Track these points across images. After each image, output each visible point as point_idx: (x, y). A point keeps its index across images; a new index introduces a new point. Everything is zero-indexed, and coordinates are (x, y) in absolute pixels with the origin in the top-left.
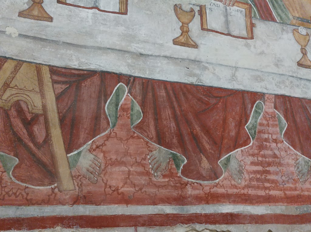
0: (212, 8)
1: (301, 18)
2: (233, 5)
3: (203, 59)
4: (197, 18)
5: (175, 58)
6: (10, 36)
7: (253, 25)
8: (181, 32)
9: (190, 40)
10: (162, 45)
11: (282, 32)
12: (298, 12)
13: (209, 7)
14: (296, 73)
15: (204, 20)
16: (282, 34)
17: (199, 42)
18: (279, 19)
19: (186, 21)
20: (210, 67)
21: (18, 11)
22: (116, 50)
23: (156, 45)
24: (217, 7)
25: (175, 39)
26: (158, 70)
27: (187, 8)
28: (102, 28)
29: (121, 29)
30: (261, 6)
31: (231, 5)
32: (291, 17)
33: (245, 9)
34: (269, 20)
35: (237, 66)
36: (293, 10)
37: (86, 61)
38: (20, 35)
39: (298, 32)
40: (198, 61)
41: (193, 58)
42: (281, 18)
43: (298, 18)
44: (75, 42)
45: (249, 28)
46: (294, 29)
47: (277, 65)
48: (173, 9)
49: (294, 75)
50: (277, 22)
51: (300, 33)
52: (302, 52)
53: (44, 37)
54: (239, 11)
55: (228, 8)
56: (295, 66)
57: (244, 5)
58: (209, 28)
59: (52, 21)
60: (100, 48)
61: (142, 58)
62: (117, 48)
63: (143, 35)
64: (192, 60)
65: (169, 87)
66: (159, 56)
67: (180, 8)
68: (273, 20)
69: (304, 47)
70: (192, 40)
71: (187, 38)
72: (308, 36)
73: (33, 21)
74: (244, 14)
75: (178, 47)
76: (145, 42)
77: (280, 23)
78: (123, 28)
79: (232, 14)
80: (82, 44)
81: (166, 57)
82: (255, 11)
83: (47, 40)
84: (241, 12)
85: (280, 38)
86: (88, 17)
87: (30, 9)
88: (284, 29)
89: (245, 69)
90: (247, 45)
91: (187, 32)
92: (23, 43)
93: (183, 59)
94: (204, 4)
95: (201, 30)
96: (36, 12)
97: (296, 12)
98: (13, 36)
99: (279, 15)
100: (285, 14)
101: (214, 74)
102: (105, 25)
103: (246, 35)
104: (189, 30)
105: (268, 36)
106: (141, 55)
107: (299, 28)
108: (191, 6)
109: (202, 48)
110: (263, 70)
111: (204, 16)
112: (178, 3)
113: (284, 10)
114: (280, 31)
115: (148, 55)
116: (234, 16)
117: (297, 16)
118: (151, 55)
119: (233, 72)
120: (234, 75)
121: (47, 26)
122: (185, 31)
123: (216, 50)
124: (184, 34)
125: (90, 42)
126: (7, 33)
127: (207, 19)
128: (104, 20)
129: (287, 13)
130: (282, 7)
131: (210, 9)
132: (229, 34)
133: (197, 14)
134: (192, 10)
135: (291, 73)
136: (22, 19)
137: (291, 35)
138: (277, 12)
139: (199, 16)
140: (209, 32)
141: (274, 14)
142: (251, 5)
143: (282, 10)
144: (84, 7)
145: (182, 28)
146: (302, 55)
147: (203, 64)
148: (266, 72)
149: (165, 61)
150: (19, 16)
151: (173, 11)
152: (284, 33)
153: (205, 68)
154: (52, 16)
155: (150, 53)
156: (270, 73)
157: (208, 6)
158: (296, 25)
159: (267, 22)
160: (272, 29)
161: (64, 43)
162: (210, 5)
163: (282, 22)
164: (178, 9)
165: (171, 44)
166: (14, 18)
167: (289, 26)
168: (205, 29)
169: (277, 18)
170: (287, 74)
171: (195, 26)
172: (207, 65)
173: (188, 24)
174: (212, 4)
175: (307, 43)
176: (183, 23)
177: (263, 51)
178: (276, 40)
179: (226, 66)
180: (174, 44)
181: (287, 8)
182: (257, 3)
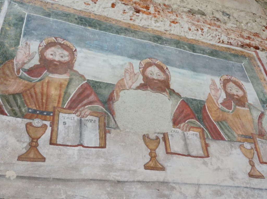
0: (173, 135)
1: (244, 135)
2: (189, 130)
3: (170, 180)
4: (162, 144)
5: (147, 182)
6: (9, 179)
7: (207, 145)
8: (150, 157)
9: (158, 164)
10: (135, 171)
11: (231, 148)
12: (241, 131)
13: (171, 133)
14: (249, 184)
15: (168, 145)
16: (232, 150)
17: (165, 164)
18: (227, 137)
19: (153, 147)
20: (177, 186)
21: (17, 156)
22: (97, 180)
23: (131, 172)
24: (176, 133)
25: (146, 164)
26: (133, 194)
27: (153, 136)
28: (86, 162)
29: (102, 161)
31: (187, 130)
32: (236, 135)
33: (199, 132)
34: (219, 140)
35: (199, 183)
36: (236, 129)
37: (72, 194)
38: (18, 177)
39: (244, 147)
40: (166, 183)
41: (162, 180)
42: (229, 137)
43: (242, 135)
44: (63, 177)
45: (205, 148)
46: (240, 145)
47: (232, 179)
48: (142, 138)
49: (248, 186)
50: (226, 141)
51: (246, 147)
52: (250, 164)
53: (38, 176)
54: (195, 135)
55: (185, 133)
56: (247, 177)
57: (198, 129)
58: (172, 151)
59: (44, 161)
60: (84, 180)
61: (120, 185)
62: (99, 178)
63: (120, 164)
64: (162, 182)
66: (133, 182)
67: (148, 137)
68: (222, 139)
69: (251, 160)
70: (160, 164)
71: (155, 162)
72: (253, 150)
73: (29, 163)
74: (199, 137)
75: (149, 171)
76: (122, 170)
77: (228, 141)
78: (103, 160)
79: (189, 138)
80: (69, 178)
81: (139, 182)
82: (207, 133)
83: (40, 178)
84: (196, 135)
85: (230, 154)
86: (74, 154)
87: (28, 152)
88: (232, 146)
89: (207, 185)
90: (205, 163)
91: (155, 157)
92: (20, 184)
93: (154, 182)
94: (166, 132)
95: (166, 154)
96: (32, 155)
97: (239, 131)
98: (12, 179)
99: (226, 135)
100: (231, 133)
101: (181, 193)
102: (88, 158)
103: (203, 154)
104: (156, 155)
105: (220, 153)
106: (119, 182)
107: (244, 144)
108: (156, 134)
109: (168, 170)
110: (221, 184)
111: (167, 142)
112: (146, 133)
113: (230, 130)
114: (229, 148)
115: (124, 182)
116: (191, 139)
117: (241, 134)
118: (127, 182)
119: (197, 189)
120: (197, 192)
121: (41, 166)
122: (153, 156)
123: (180, 170)
124: (152, 159)
125: (76, 176)
126: (7, 176)
127: (170, 144)
128: (87, 155)
129: (232, 132)
130: (228, 128)
131: (171, 135)
132: (189, 155)
133: (161, 140)
134: (157, 138)
135: (245, 184)
136: (21, 162)
137: (238, 150)
138: (224, 132)
139: (164, 142)
140: (173, 155)
141: (222, 134)
142: (203, 129)
143: (228, 130)
144: (71, 146)
145: (150, 154)
146: (251, 167)
147: (171, 184)
148: (224, 186)
149: (139, 186)
150: (18, 160)
151: (142, 140)
153: (173, 188)
154: (45, 156)
155: (126, 179)
156: (227, 186)
157: (170, 133)
158: (242, 141)
159: (218, 141)
160: (223, 147)
161: (54, 179)
162: (171, 132)
164: (146, 138)
165: (142, 169)
166: (14, 162)
167: (236, 143)
168: (169, 152)
169: (225, 137)
170: (242, 185)
171: (161, 151)
172: (174, 185)
173: (155, 150)
174: (172, 131)
175: (252, 156)
176: (151, 150)
177: (219, 167)
178: (227, 156)
179: (190, 184)
180: (145, 169)
181: (232, 128)
182: (208, 127)
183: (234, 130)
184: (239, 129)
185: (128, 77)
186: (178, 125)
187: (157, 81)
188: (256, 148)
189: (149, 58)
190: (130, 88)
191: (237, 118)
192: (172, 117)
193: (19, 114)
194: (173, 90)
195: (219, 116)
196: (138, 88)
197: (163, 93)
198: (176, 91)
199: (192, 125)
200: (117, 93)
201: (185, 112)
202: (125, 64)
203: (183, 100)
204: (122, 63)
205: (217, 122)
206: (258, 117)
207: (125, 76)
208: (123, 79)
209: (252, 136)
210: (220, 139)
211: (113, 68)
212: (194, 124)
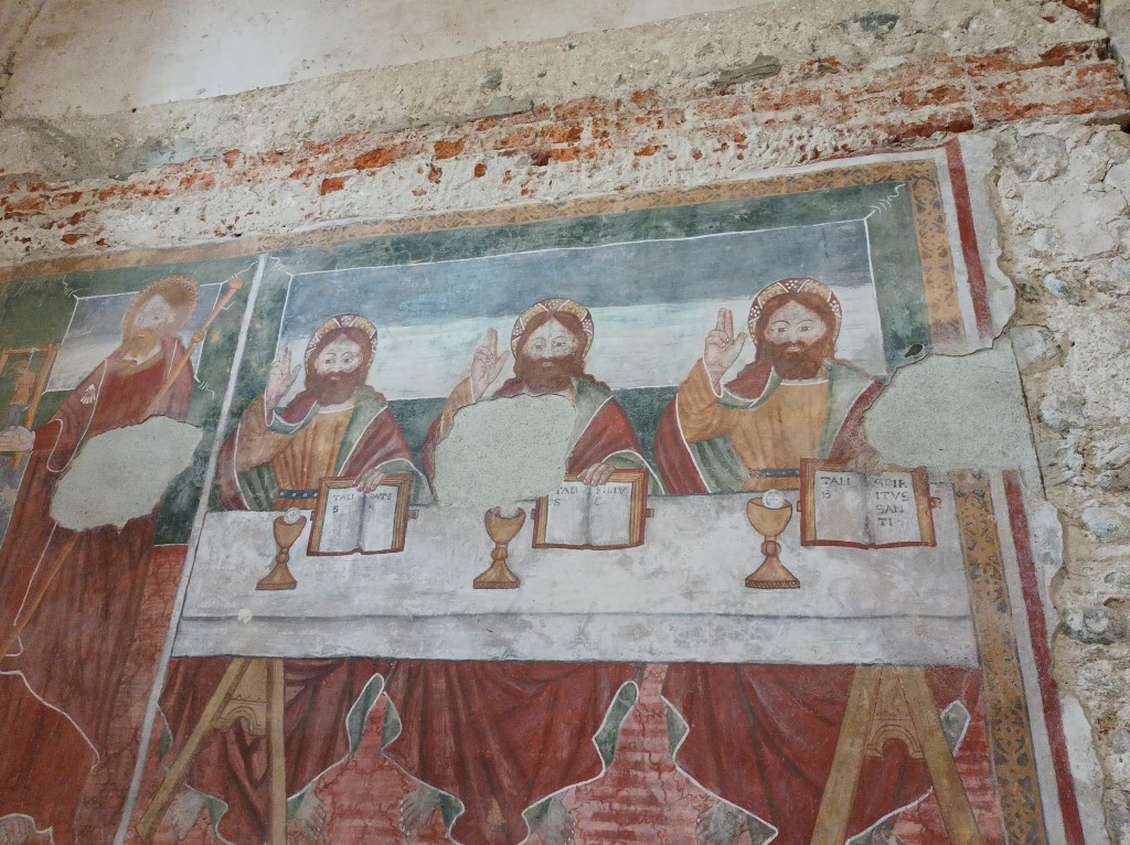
0: (559, 499)
1: (771, 470)
2: (607, 480)
3: (524, 607)
4: (529, 524)
5: (470, 615)
6: (242, 622)
7: (646, 513)
8: (491, 560)
9: (507, 574)
10: (452, 594)
11: (717, 513)
12: (765, 458)
13: (555, 498)
15: (541, 528)
16: (718, 517)
17: (521, 572)
18: (713, 485)
19: (501, 536)
20: (536, 622)
21: (257, 581)
22: (378, 616)
23: (443, 597)
24: (570, 495)
25: (479, 577)
26: (439, 641)
27: (509, 510)
28: (363, 583)
29: (391, 578)
30: (672, 467)
31: (601, 481)
32: (744, 473)
33: (633, 482)
34: (688, 494)
35: (592, 611)
36: (753, 454)
37: (333, 644)
38: (254, 617)
39: (762, 506)
40: (513, 614)
41: (504, 610)
42: (718, 482)
43: (764, 471)
44: (322, 614)
45: (637, 522)
46: (751, 501)
47: (689, 595)
48: (482, 520)
50: (708, 494)
51: (766, 505)
52: (765, 551)
53: (283, 615)
54: (618, 490)
55: (594, 490)
56: (738, 588)
57: (632, 475)
58: (547, 541)
59: (295, 587)
60: (355, 618)
61: (417, 624)
62: (380, 613)
63: (424, 582)
64: (502, 614)
65: (453, 671)
66: (445, 616)
67: (498, 515)
68: (700, 490)
69: (772, 539)
70: (511, 572)
71: (502, 570)
72: (789, 509)
73: (272, 592)
74: (629, 494)
75: (481, 592)
76: (425, 593)
77: (715, 494)
78: (394, 575)
79: (600, 502)
80: (333, 615)
81: (455, 615)
82: (655, 481)
83: (285, 618)
84: (622, 491)
85: (710, 529)
86: (344, 568)
87: (272, 575)
88: (723, 507)
89: (610, 614)
90: (625, 563)
91: (504, 558)
92: (255, 629)
93: (484, 615)
94: (545, 495)
95: (532, 549)
96: (277, 579)
97: (761, 458)
98: (245, 621)
99: (713, 476)
100: (731, 471)
101: (540, 635)
102: (369, 575)
103: (627, 538)
104: (507, 555)
105: (680, 530)
106: (416, 618)
108: (519, 505)
109: (527, 586)
110: (653, 610)
111: (542, 519)
112: (494, 506)
113: (729, 461)
114: (713, 512)
115: (426, 617)
116: (605, 503)
117: (762, 466)
118: (432, 617)
119: (582, 625)
120: (582, 632)
121: (289, 597)
122: (500, 557)
123: (554, 584)
124: (496, 563)
125: (344, 610)
126: (239, 618)
127: (548, 524)
128: (368, 568)
129: (734, 467)
130: (726, 456)
131: (556, 501)
132: (587, 546)
133: (528, 516)
134: (521, 513)
136: (260, 593)
137: (740, 517)
138: (710, 471)
139: (533, 521)
140: (546, 550)
141: (701, 476)
142: (648, 470)
143: (724, 464)
144: (342, 554)
145: (494, 554)
146: (764, 558)
147: (524, 617)
148: (658, 615)
149: (452, 624)
150: (257, 589)
151: (483, 524)
152: (724, 514)
153: (526, 625)
154: (296, 578)
155: (430, 612)
156: (663, 614)
157: (553, 496)
158: (759, 489)
159: (681, 499)
160: (694, 512)
161: (308, 618)
162: (558, 492)
163: (719, 490)
164: (493, 518)
165: (469, 588)
166: (250, 593)
167: (737, 496)
168: (539, 544)
169: (708, 483)
171: (520, 545)
172: (530, 619)
173: (506, 543)
174: (561, 491)
175: (782, 526)
176: (497, 543)
177: (661, 567)
178: (698, 535)
179: (570, 614)
180: (476, 586)
181: (739, 454)
182: (664, 462)
183: (743, 458)
184: (763, 452)
185: (478, 372)
186: (579, 472)
187: (549, 364)
188: (802, 502)
189: (542, 302)
190: (480, 399)
191: (771, 418)
192: (569, 454)
193: (265, 504)
194: (591, 378)
195: (709, 425)
196: (500, 394)
197: (562, 393)
198: (598, 378)
199: (619, 466)
200: (447, 419)
201: (608, 432)
202: (480, 335)
203: (613, 400)
204: (471, 336)
205: (697, 444)
206: (854, 402)
207: (472, 371)
208: (466, 381)
209: (801, 471)
210: (690, 491)
211: (450, 355)
212: (626, 460)
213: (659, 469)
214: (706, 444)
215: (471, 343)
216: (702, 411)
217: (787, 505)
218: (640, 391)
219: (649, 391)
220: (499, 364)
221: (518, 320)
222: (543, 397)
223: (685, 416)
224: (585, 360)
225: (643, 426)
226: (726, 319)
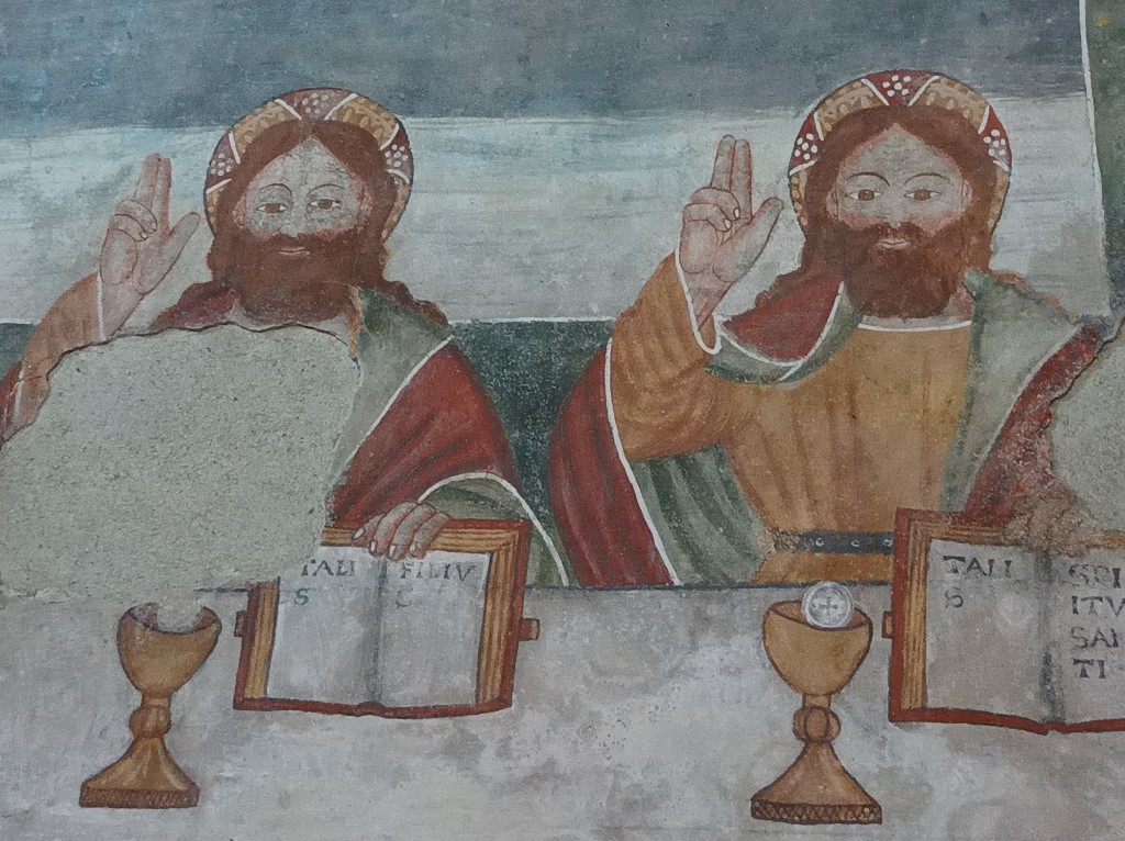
0: (306, 590)
1: (827, 536)
2: (428, 547)
4: (228, 647)
7: (521, 630)
8: (128, 736)
9: (167, 771)
10: (25, 819)
11: (692, 634)
12: (814, 505)
13: (298, 584)
15: (258, 656)
16: (694, 647)
17: (207, 772)
18: (686, 565)
19: (156, 676)
24: (335, 579)
25: (96, 777)
27: (178, 613)
31: (412, 548)
32: (760, 538)
33: (492, 553)
34: (625, 585)
39: (801, 621)
42: (698, 560)
43: (809, 536)
45: (497, 652)
46: (774, 608)
48: (111, 636)
50: (672, 587)
51: (810, 619)
52: (801, 732)
54: (454, 573)
55: (394, 568)
57: (489, 534)
58: (272, 693)
67: (151, 625)
69: (821, 701)
70: (177, 770)
71: (154, 766)
72: (864, 630)
74: (482, 582)
75: (99, 815)
77: (688, 587)
79: (406, 598)
84: (464, 572)
85: (672, 674)
88: (707, 620)
90: (461, 752)
91: (161, 732)
94: (271, 578)
95: (232, 711)
100: (729, 533)
103: (471, 690)
104: (169, 724)
105: (600, 672)
107: (809, 596)
108: (206, 601)
109: (214, 805)
111: (261, 640)
112: (141, 599)
114: (682, 635)
116: (420, 602)
117: (805, 523)
122: (150, 730)
123: (284, 800)
124: (141, 745)
127: (276, 647)
129: (738, 525)
131: (298, 592)
132: (373, 707)
133: (228, 629)
134: (209, 620)
137: (746, 645)
138: (678, 531)
139: (239, 641)
140: (268, 715)
141: (660, 545)
145: (135, 721)
151: (112, 645)
152: (708, 637)
157: (291, 579)
158: (793, 578)
159: (608, 599)
160: (636, 630)
162: (305, 573)
163: (699, 577)
164: (138, 630)
165: (69, 808)
167: (743, 594)
168: (252, 700)
169: (674, 561)
171: (204, 695)
173: (168, 695)
174: (312, 569)
175: (846, 673)
176: (146, 694)
177: (551, 763)
178: (645, 689)
180: (85, 802)
183: (759, 503)
184: (809, 489)
185: (118, 264)
186: (361, 523)
187: (297, 251)
188: (896, 616)
189: (288, 96)
190: (119, 332)
191: (831, 408)
192: (338, 477)
194: (401, 291)
195: (684, 420)
196: (169, 320)
198: (418, 294)
199: (460, 511)
200: (33, 380)
201: (437, 425)
203: (451, 347)
205: (653, 464)
206: (1029, 378)
207: (103, 260)
208: (85, 285)
209: (897, 536)
210: (630, 579)
212: (477, 498)
213: (557, 522)
214: (672, 467)
215: (104, 190)
216: (667, 386)
217: (860, 621)
218: (520, 330)
219: (543, 330)
220: (171, 247)
221: (223, 141)
222: (281, 333)
223: (626, 394)
224: (388, 245)
225: (523, 415)
226: (737, 161)
